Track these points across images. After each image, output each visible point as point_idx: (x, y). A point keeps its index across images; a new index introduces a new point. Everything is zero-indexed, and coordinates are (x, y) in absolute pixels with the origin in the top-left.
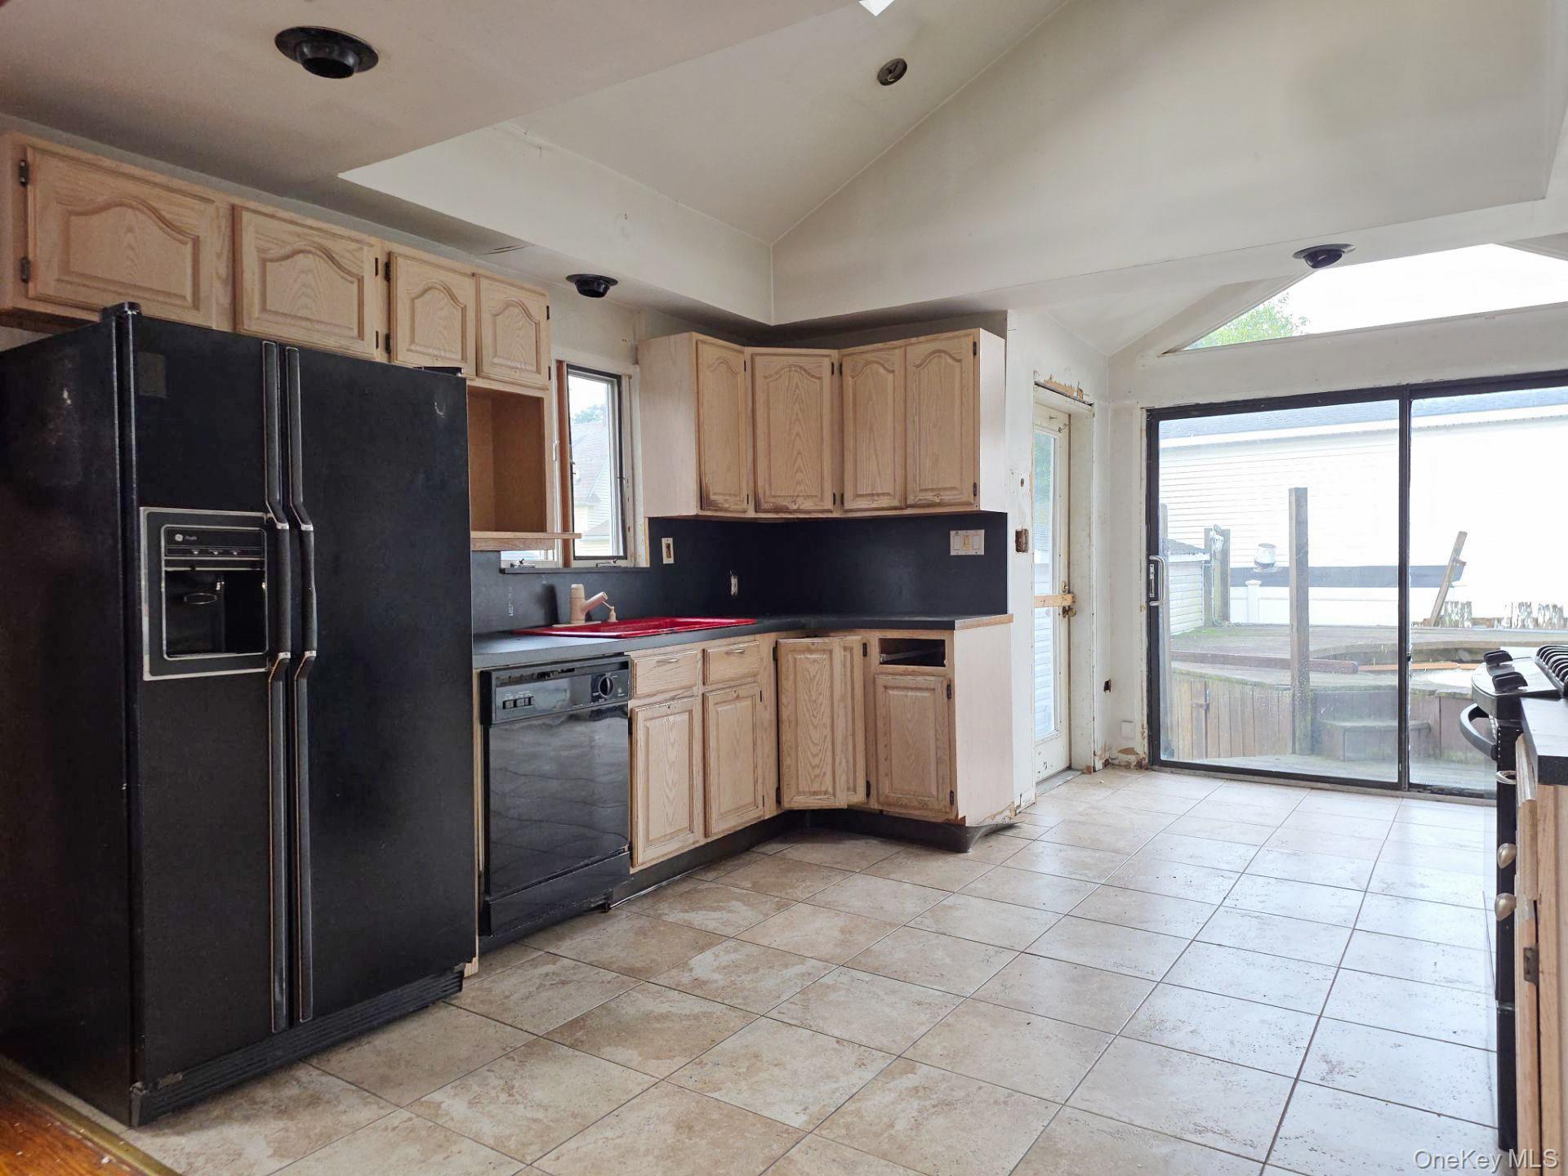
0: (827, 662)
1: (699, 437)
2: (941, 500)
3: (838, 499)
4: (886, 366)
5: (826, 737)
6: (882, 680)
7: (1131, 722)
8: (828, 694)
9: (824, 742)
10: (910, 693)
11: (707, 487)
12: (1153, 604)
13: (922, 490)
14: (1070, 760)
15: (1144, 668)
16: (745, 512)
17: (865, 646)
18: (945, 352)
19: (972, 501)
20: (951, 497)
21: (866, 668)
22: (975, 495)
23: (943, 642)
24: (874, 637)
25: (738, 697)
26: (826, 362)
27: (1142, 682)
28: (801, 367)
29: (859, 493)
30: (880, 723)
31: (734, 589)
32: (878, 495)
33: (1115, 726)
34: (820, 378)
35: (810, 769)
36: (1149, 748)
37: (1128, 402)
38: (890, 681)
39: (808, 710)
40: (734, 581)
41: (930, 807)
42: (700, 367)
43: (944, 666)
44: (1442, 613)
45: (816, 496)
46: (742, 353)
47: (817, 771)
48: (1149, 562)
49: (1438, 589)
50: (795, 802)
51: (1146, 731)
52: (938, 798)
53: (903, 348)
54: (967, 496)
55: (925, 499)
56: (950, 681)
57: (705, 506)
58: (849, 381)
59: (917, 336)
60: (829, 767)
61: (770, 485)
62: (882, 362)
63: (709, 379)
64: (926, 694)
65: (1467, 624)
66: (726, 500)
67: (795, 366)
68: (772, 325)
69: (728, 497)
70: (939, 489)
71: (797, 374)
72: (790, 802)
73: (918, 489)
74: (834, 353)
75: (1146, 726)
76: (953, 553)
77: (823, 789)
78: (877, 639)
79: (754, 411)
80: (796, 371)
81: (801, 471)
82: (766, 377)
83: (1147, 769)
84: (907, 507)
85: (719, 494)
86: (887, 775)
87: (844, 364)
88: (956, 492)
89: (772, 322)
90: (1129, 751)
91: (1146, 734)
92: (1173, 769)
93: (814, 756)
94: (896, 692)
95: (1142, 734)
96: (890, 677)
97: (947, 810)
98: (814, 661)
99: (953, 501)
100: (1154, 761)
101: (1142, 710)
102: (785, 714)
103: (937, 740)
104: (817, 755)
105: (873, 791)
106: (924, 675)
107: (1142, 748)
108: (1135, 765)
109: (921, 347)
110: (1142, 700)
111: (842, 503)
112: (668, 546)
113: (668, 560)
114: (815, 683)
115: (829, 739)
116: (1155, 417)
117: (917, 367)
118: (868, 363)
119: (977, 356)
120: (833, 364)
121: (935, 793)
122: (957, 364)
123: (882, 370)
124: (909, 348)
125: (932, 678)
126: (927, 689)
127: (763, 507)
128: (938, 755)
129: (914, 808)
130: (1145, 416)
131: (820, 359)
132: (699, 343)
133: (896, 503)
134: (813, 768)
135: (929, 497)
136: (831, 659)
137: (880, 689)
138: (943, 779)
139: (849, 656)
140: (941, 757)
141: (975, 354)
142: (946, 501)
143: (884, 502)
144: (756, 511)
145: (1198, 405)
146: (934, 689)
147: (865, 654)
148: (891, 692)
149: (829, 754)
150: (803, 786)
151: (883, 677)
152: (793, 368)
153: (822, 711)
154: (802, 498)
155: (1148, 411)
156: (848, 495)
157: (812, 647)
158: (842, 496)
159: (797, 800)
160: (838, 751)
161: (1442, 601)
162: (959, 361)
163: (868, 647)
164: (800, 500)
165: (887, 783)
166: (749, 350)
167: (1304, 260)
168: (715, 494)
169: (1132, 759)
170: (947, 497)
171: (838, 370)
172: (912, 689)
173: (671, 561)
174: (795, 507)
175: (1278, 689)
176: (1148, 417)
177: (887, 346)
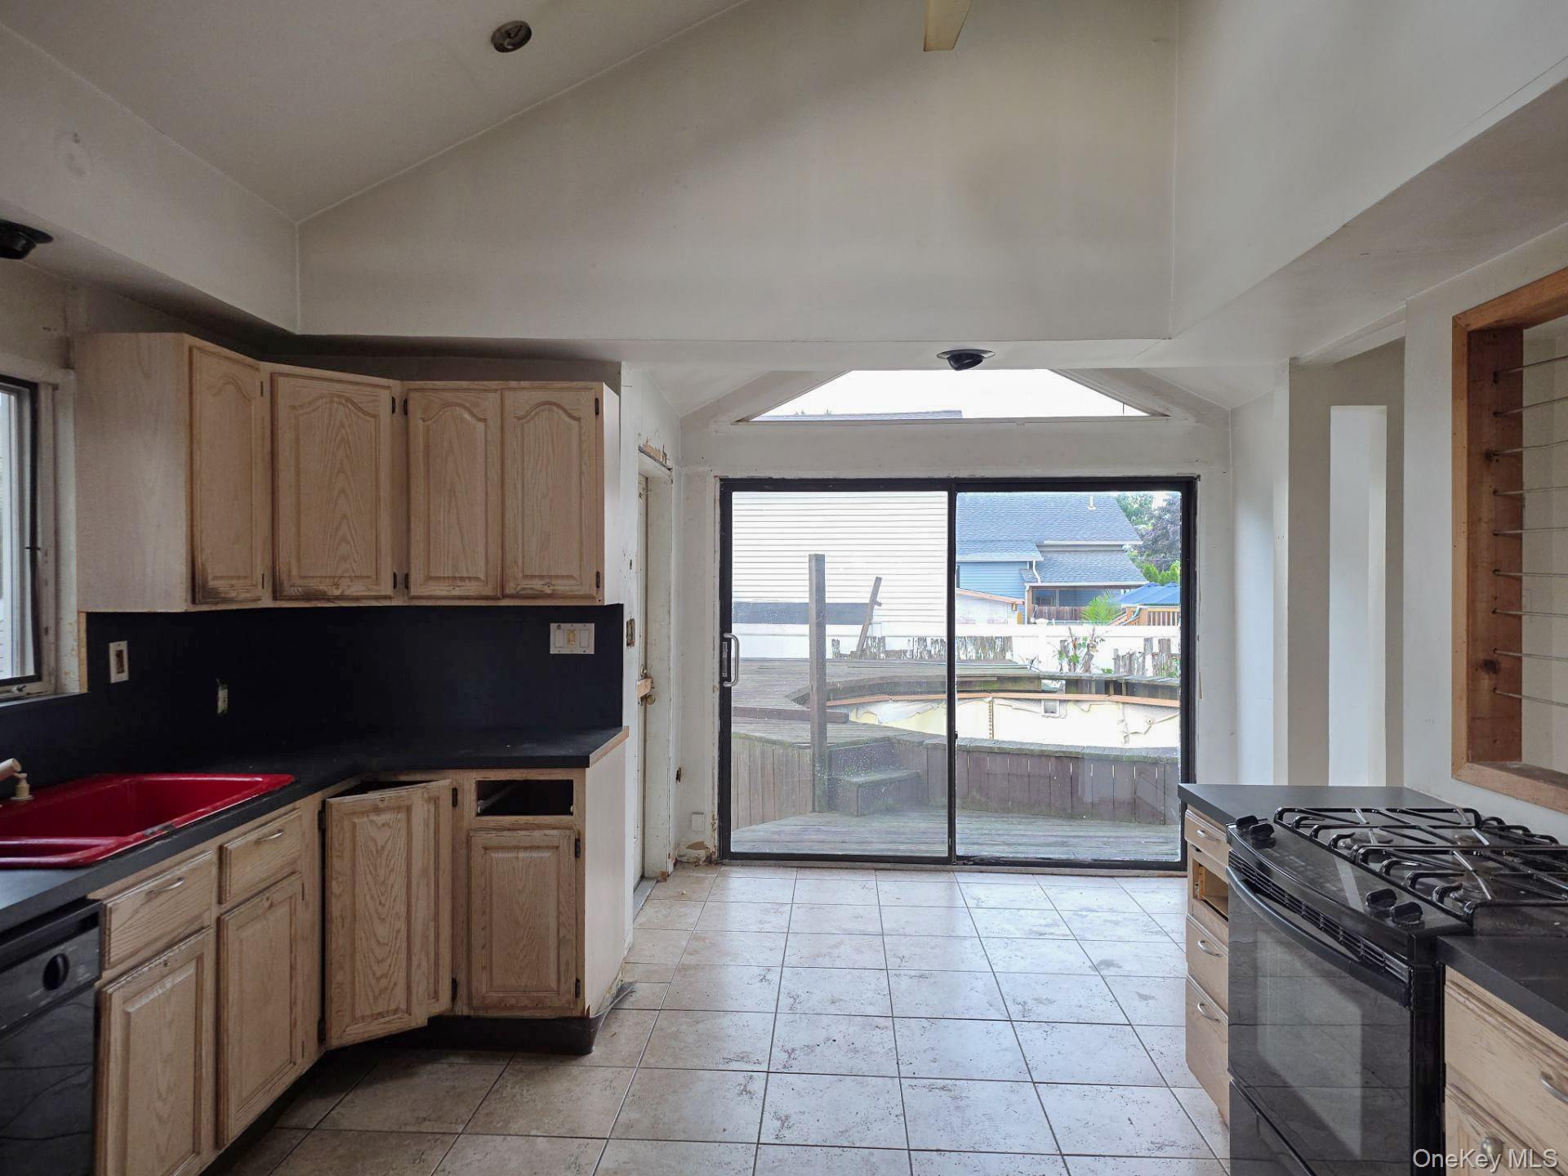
0: (403, 824)
1: (192, 492)
2: (554, 590)
3: (402, 581)
4: (475, 411)
5: (398, 931)
6: (480, 840)
7: (702, 814)
8: (404, 868)
9: (396, 938)
10: (522, 855)
11: (204, 569)
12: (727, 685)
13: (526, 577)
14: (643, 868)
15: (716, 753)
16: (258, 599)
17: (455, 791)
18: (558, 406)
19: (595, 594)
20: (567, 588)
21: (456, 826)
22: (598, 587)
23: (570, 783)
24: (469, 780)
25: (271, 906)
26: (385, 398)
27: (713, 769)
28: (348, 400)
29: (432, 575)
30: (477, 900)
31: (222, 705)
32: (462, 579)
33: (686, 819)
34: (374, 416)
35: (373, 982)
36: (720, 841)
37: (701, 469)
38: (493, 838)
39: (372, 897)
40: (222, 694)
41: (549, 1004)
42: (197, 387)
43: (571, 814)
44: (865, 647)
45: (368, 577)
46: (257, 369)
47: (384, 982)
48: (722, 639)
49: (861, 626)
50: (350, 1035)
51: (717, 822)
52: (558, 992)
53: (499, 392)
54: (588, 588)
55: (532, 589)
56: (579, 833)
57: (199, 596)
58: (417, 424)
59: (518, 380)
60: (403, 974)
61: (299, 560)
62: (468, 405)
63: (209, 406)
64: (546, 854)
65: (882, 655)
66: (232, 586)
67: (339, 397)
68: (298, 333)
69: (234, 582)
70: (550, 577)
71: (341, 407)
72: (340, 1037)
73: (520, 575)
74: (396, 386)
75: (716, 817)
76: (553, 651)
77: (393, 1007)
78: (474, 781)
79: (273, 455)
80: (340, 403)
81: (348, 543)
82: (294, 408)
83: (717, 864)
84: (505, 596)
85: (222, 578)
86: (484, 968)
87: (410, 402)
88: (572, 582)
89: (298, 330)
90: (699, 846)
91: (716, 826)
92: (744, 861)
93: (379, 962)
94: (501, 855)
95: (713, 825)
96: (493, 834)
97: (572, 1006)
98: (383, 825)
99: (570, 590)
100: (725, 856)
101: (713, 799)
102: (335, 909)
103: (559, 913)
104: (383, 960)
105: (462, 991)
106: (544, 828)
107: (712, 841)
108: (704, 861)
109: (524, 395)
110: (713, 788)
111: (407, 587)
112: (119, 654)
113: (117, 676)
114: (384, 856)
115: (403, 933)
116: (729, 486)
117: (519, 419)
118: (447, 405)
119: (600, 414)
120: (393, 399)
121: (554, 985)
122: (573, 423)
123: (467, 416)
124: (507, 394)
125: (554, 832)
126: (548, 848)
127: (285, 593)
128: (561, 935)
129: (525, 1008)
130: (718, 485)
131: (379, 391)
132: (195, 351)
133: (488, 591)
134: (378, 979)
135: (537, 585)
136: (409, 820)
137: (477, 853)
138: (567, 964)
139: (433, 810)
140: (564, 937)
141: (597, 413)
142: (559, 593)
143: (471, 589)
144: (275, 598)
145: (771, 479)
146: (557, 847)
147: (455, 803)
148: (494, 855)
149: (403, 956)
150: (363, 1009)
151: (483, 834)
152: (336, 399)
153: (394, 894)
154: (348, 580)
155: (721, 480)
156: (416, 577)
157: (381, 805)
158: (407, 577)
159: (350, 1031)
160: (416, 948)
161: (864, 636)
162: (578, 419)
163: (459, 793)
164: (344, 582)
165: (485, 977)
166: (267, 367)
167: (947, 361)
168: (215, 578)
169: (702, 853)
170: (562, 586)
171: (402, 407)
172: (526, 848)
173: (124, 677)
174: (337, 593)
175: (800, 748)
176: (722, 486)
177: (475, 387)
